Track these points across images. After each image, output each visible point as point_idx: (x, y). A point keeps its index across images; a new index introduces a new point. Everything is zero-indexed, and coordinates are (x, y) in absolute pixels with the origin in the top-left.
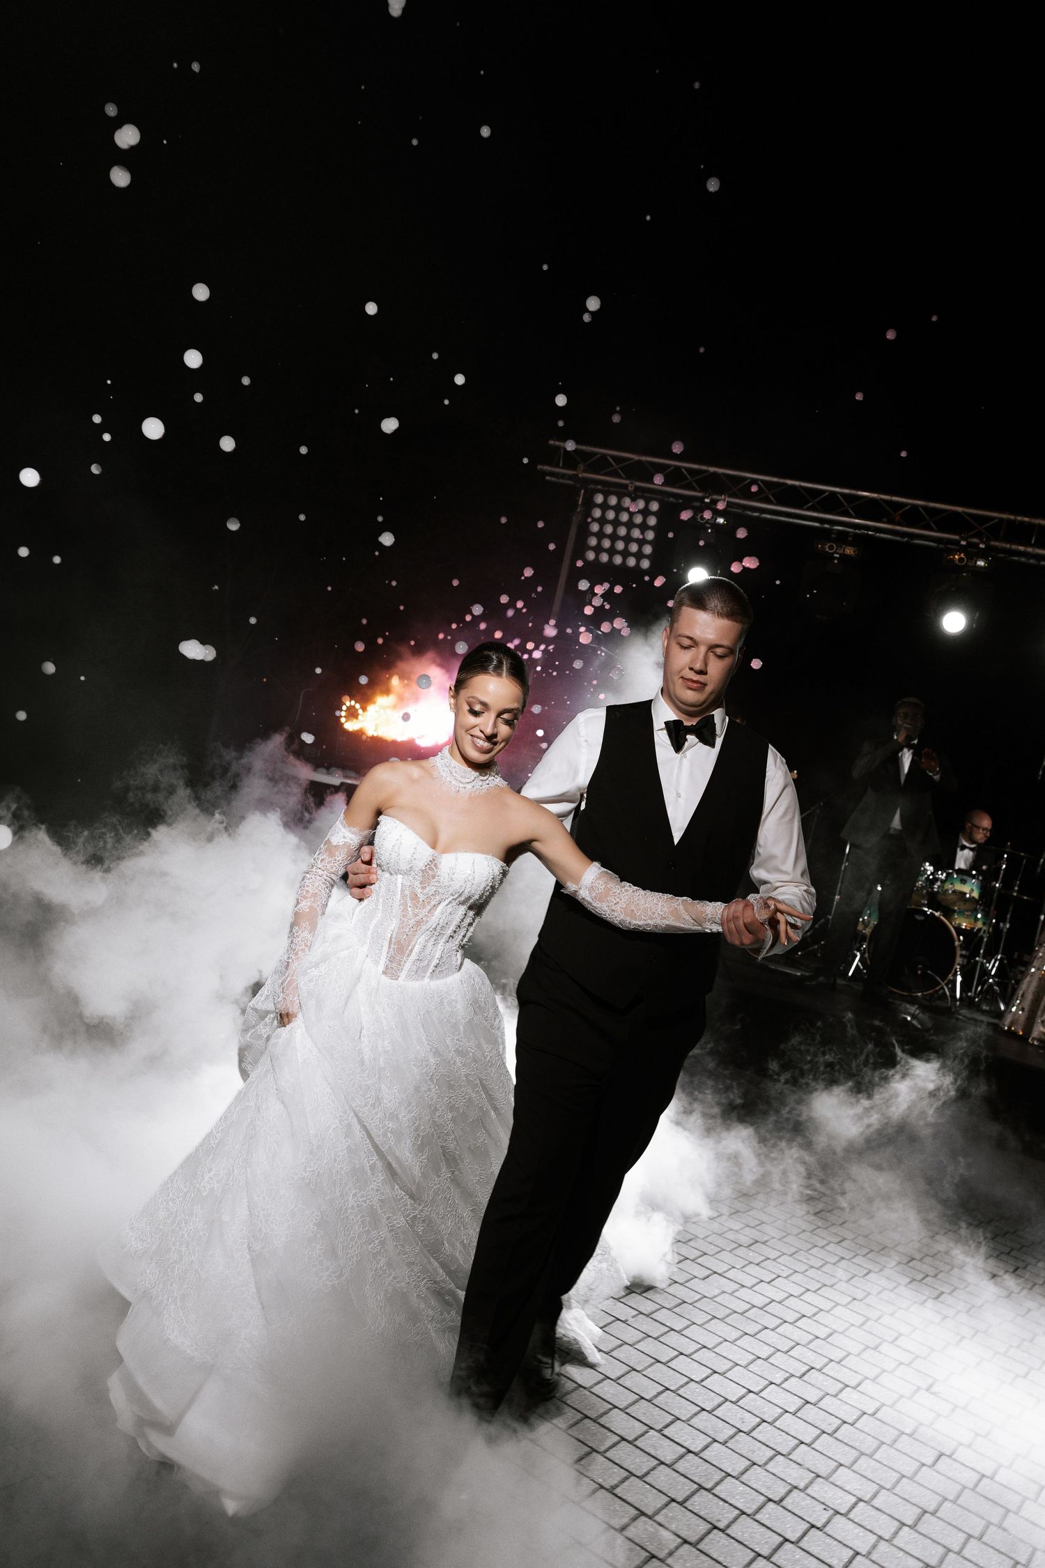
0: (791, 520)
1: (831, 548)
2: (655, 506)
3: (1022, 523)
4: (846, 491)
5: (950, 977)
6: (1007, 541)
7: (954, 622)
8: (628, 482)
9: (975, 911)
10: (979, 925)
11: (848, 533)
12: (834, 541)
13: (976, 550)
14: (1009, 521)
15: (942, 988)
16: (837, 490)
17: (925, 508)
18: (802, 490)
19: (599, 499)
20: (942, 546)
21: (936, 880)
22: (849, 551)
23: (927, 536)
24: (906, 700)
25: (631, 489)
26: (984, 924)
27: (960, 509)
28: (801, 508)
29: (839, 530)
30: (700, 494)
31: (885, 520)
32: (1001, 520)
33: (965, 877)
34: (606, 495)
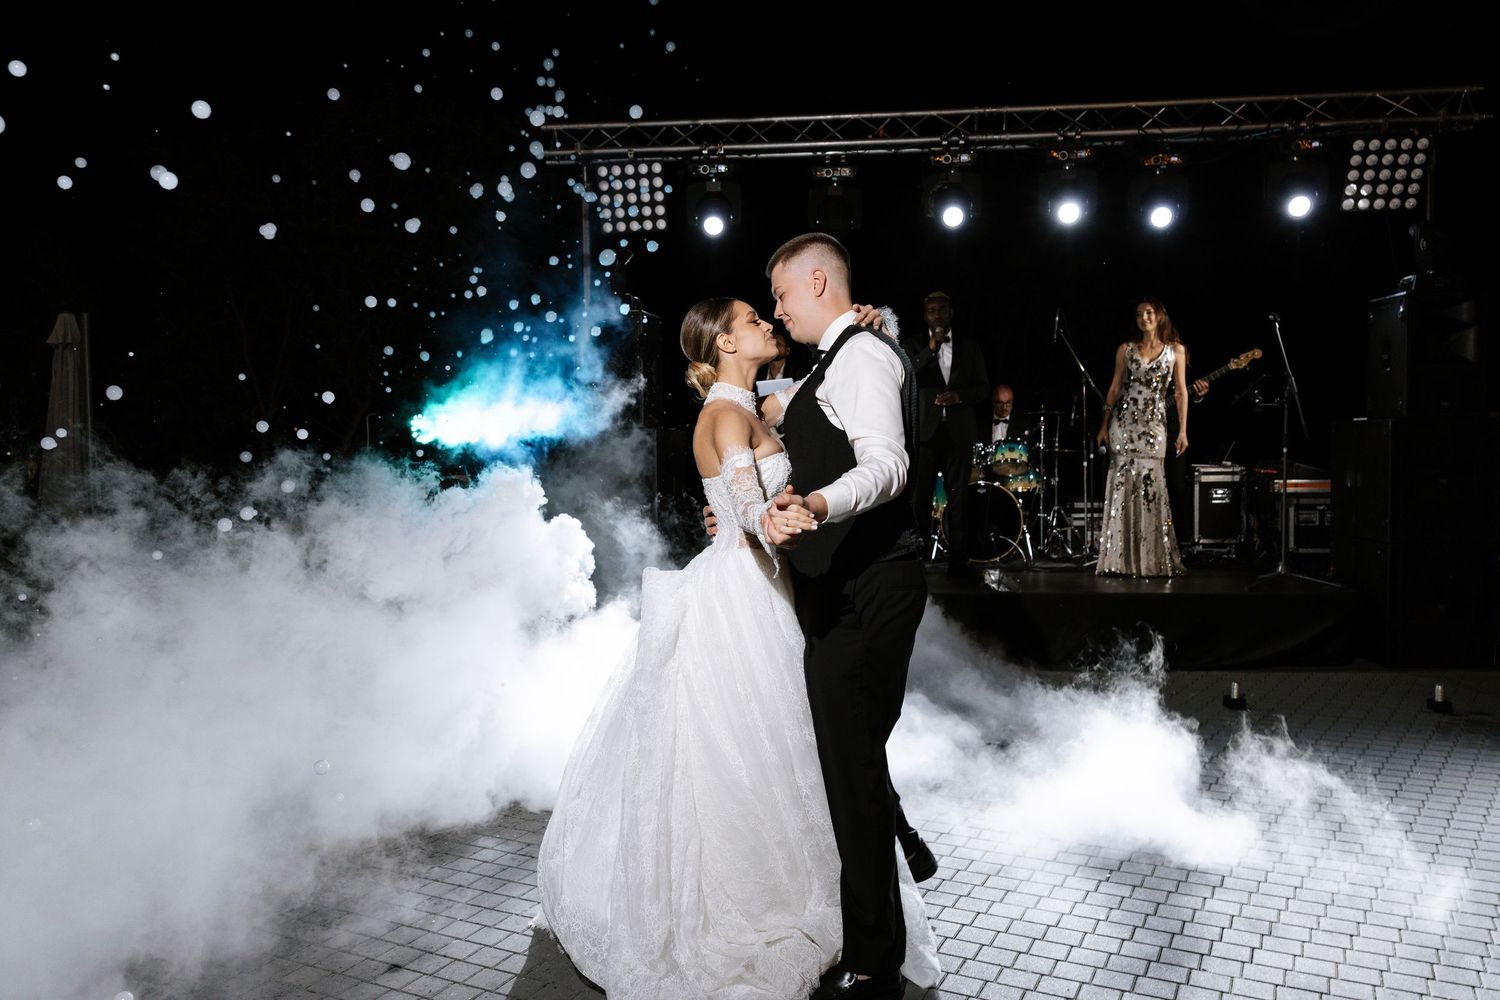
0: (786, 155)
1: (828, 172)
2: (657, 168)
3: (991, 114)
4: (829, 117)
5: (1020, 537)
6: (982, 134)
7: (953, 217)
8: (626, 150)
9: (1027, 474)
10: (1034, 484)
11: (840, 155)
12: (829, 166)
13: (957, 148)
14: (980, 114)
15: (1016, 548)
16: (822, 117)
17: (903, 118)
18: (790, 125)
19: (603, 172)
20: (926, 150)
21: (987, 454)
22: (846, 172)
23: (911, 143)
24: (931, 296)
25: (631, 156)
26: (1038, 482)
27: (934, 113)
28: (792, 141)
29: (831, 155)
30: (698, 148)
31: (870, 136)
32: (972, 115)
33: (1012, 446)
34: (609, 167)
